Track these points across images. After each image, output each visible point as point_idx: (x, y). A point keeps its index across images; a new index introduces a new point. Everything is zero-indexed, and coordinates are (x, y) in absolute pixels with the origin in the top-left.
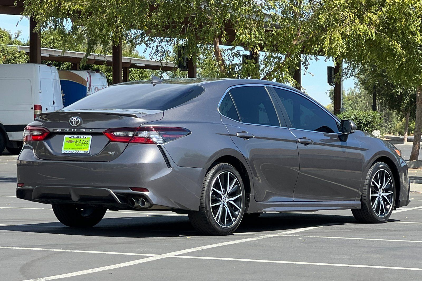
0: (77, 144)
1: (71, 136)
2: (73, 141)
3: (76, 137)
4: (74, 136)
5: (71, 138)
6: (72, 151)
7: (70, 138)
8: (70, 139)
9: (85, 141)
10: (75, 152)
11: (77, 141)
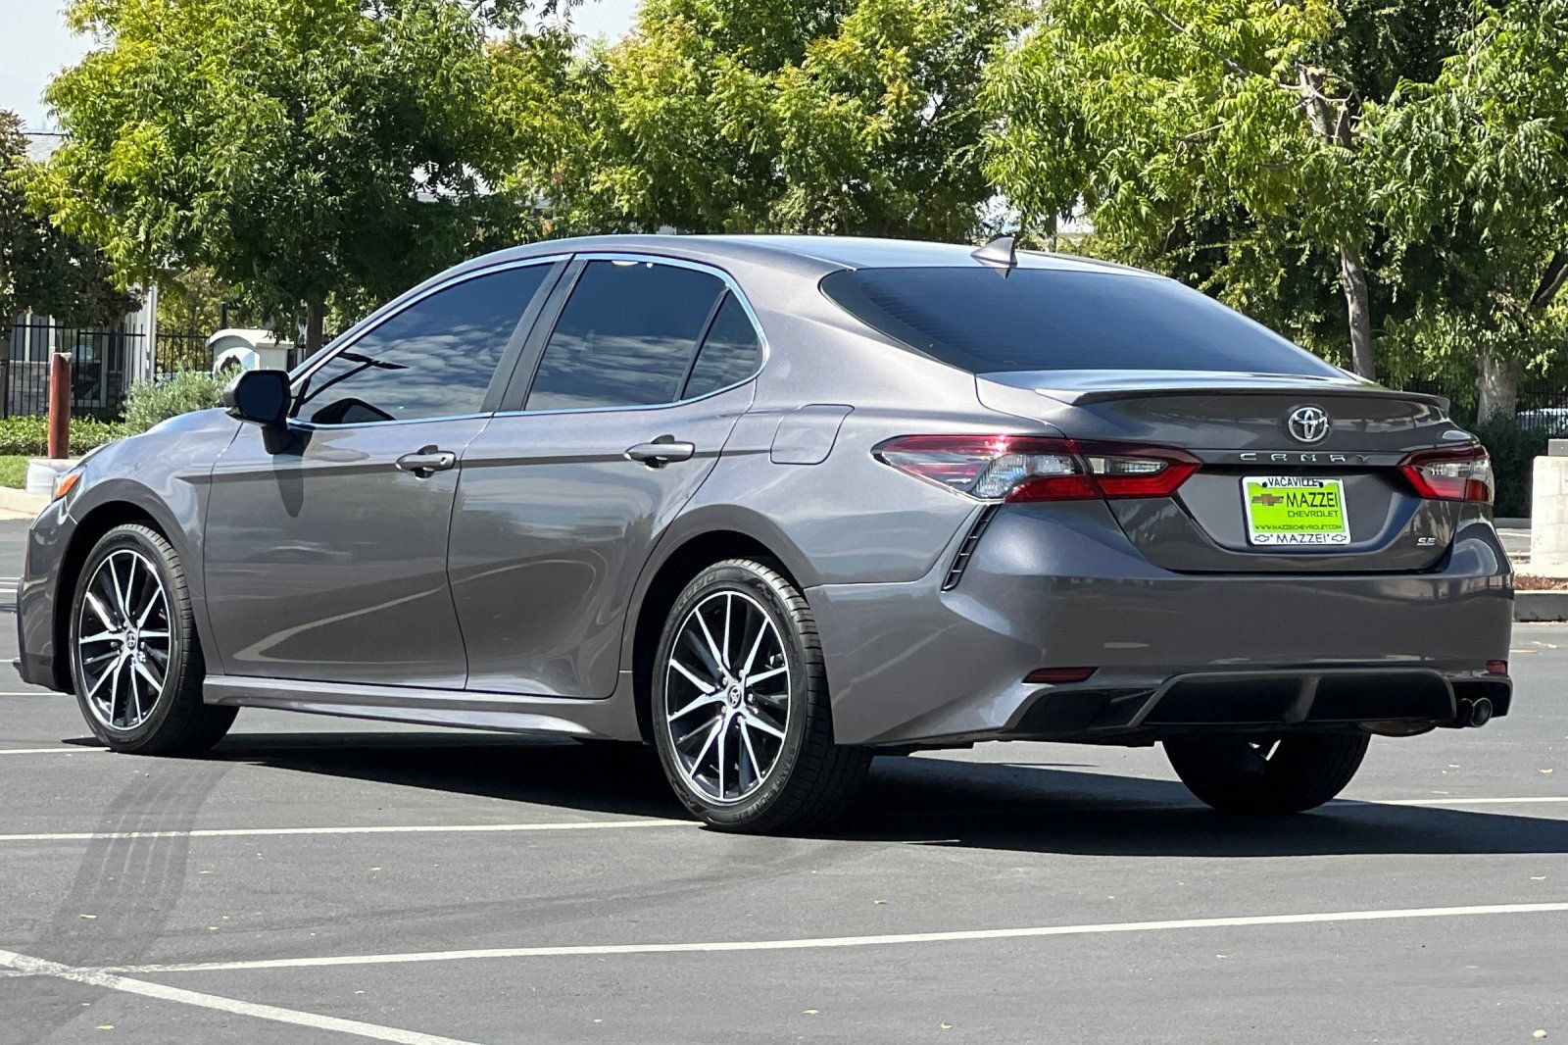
0: (1295, 509)
1: (1265, 479)
2: (1278, 499)
3: (1284, 482)
4: (1279, 478)
5: (1269, 485)
6: (1289, 537)
7: (1265, 485)
8: (1265, 491)
9: (1319, 498)
10: (1299, 538)
11: (1292, 497)
